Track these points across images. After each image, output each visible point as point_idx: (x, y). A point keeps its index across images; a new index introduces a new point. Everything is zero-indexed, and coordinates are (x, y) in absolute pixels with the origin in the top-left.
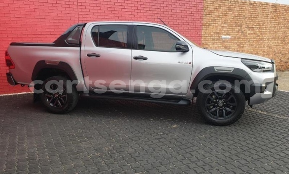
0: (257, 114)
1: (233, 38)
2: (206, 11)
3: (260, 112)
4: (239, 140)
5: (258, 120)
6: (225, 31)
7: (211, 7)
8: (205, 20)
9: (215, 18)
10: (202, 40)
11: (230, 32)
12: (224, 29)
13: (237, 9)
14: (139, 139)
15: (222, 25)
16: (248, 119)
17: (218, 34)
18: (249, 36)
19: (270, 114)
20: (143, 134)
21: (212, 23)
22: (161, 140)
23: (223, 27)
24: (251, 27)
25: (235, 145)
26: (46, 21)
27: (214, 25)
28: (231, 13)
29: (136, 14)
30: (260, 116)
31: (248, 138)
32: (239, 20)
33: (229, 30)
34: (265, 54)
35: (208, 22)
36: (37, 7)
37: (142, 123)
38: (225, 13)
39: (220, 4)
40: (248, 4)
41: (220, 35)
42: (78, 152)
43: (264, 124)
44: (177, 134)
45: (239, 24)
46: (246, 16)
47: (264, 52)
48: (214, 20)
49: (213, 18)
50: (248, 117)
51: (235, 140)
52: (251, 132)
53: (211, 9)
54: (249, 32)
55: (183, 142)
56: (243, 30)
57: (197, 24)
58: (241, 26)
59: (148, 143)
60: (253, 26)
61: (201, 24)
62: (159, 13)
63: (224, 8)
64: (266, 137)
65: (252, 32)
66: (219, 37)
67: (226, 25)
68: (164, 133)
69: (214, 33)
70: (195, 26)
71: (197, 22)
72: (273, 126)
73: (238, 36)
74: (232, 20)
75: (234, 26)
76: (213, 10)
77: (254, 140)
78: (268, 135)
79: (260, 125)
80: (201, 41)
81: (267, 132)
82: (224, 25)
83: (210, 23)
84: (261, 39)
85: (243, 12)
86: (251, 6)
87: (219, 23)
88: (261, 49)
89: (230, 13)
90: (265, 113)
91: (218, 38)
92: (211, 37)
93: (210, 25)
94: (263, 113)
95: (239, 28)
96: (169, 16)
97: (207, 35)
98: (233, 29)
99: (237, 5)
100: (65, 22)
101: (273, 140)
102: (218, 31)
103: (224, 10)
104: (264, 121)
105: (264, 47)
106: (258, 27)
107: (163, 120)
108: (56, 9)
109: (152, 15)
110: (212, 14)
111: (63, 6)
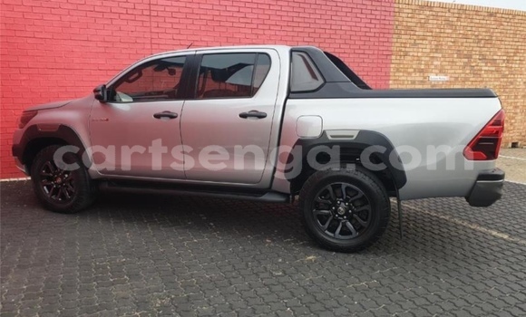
0: (489, 237)
1: (453, 79)
2: (399, 27)
3: (495, 233)
4: (440, 297)
5: (488, 251)
6: (436, 66)
7: (410, 20)
8: (398, 45)
9: (418, 42)
10: (391, 82)
11: (446, 67)
12: (436, 63)
13: (463, 24)
14: (231, 284)
15: (432, 55)
16: (466, 248)
17: (421, 71)
18: (485, 76)
19: (516, 239)
20: (243, 272)
21: (411, 50)
22: (274, 288)
23: (433, 57)
24: (490, 57)
25: (429, 308)
26: (90, 44)
27: (416, 54)
28: (450, 31)
29: (261, 32)
30: (494, 243)
31: (459, 293)
32: (465, 44)
33: (444, 63)
34: (518, 111)
35: (403, 49)
36: (75, 19)
37: (247, 248)
38: (438, 30)
39: (428, 13)
40: (486, 14)
41: (426, 75)
42: (102, 307)
43: (501, 261)
44: (311, 275)
45: (465, 52)
46: (480, 37)
47: (516, 107)
48: (415, 44)
49: (412, 41)
50: (467, 243)
51: (429, 297)
52: (468, 280)
53: (409, 24)
54: (487, 68)
55: (319, 296)
56: (474, 64)
57: (380, 53)
58: (469, 57)
59: (245, 294)
60: (495, 57)
61: (387, 53)
62: (306, 30)
63: (435, 22)
64: (499, 294)
65: (494, 69)
66: (425, 78)
67: (440, 55)
68: (284, 272)
69: (415, 69)
70: (376, 57)
71: (381, 48)
72: (517, 268)
73: (463, 75)
74: (451, 44)
75: (455, 56)
76: (414, 25)
77: (472, 299)
78: (505, 290)
79: (492, 263)
80: (389, 85)
81: (503, 281)
82: (436, 55)
83: (407, 50)
84: (512, 83)
85: (474, 29)
86: (492, 18)
87: (424, 50)
88: (510, 101)
89: (447, 31)
90: (506, 237)
91: (421, 79)
92: (409, 79)
93: (406, 54)
94: (500, 235)
95: (466, 60)
96: (326, 36)
97: (401, 74)
98: (453, 62)
99: (463, 16)
100: (126, 46)
101: (513, 301)
102: (423, 67)
103: (435, 26)
104: (500, 255)
105: (516, 97)
106: (505, 58)
107: (289, 243)
108: (109, 22)
109: (292, 34)
110: (412, 33)
111: (122, 17)
